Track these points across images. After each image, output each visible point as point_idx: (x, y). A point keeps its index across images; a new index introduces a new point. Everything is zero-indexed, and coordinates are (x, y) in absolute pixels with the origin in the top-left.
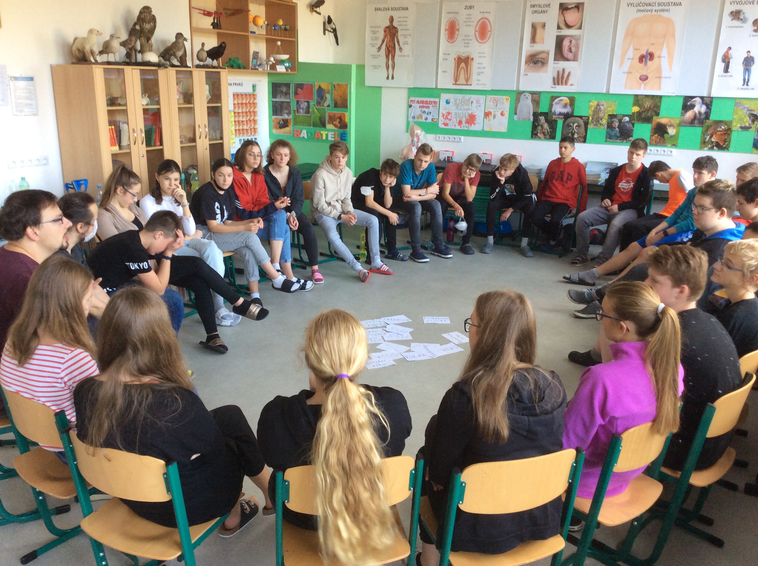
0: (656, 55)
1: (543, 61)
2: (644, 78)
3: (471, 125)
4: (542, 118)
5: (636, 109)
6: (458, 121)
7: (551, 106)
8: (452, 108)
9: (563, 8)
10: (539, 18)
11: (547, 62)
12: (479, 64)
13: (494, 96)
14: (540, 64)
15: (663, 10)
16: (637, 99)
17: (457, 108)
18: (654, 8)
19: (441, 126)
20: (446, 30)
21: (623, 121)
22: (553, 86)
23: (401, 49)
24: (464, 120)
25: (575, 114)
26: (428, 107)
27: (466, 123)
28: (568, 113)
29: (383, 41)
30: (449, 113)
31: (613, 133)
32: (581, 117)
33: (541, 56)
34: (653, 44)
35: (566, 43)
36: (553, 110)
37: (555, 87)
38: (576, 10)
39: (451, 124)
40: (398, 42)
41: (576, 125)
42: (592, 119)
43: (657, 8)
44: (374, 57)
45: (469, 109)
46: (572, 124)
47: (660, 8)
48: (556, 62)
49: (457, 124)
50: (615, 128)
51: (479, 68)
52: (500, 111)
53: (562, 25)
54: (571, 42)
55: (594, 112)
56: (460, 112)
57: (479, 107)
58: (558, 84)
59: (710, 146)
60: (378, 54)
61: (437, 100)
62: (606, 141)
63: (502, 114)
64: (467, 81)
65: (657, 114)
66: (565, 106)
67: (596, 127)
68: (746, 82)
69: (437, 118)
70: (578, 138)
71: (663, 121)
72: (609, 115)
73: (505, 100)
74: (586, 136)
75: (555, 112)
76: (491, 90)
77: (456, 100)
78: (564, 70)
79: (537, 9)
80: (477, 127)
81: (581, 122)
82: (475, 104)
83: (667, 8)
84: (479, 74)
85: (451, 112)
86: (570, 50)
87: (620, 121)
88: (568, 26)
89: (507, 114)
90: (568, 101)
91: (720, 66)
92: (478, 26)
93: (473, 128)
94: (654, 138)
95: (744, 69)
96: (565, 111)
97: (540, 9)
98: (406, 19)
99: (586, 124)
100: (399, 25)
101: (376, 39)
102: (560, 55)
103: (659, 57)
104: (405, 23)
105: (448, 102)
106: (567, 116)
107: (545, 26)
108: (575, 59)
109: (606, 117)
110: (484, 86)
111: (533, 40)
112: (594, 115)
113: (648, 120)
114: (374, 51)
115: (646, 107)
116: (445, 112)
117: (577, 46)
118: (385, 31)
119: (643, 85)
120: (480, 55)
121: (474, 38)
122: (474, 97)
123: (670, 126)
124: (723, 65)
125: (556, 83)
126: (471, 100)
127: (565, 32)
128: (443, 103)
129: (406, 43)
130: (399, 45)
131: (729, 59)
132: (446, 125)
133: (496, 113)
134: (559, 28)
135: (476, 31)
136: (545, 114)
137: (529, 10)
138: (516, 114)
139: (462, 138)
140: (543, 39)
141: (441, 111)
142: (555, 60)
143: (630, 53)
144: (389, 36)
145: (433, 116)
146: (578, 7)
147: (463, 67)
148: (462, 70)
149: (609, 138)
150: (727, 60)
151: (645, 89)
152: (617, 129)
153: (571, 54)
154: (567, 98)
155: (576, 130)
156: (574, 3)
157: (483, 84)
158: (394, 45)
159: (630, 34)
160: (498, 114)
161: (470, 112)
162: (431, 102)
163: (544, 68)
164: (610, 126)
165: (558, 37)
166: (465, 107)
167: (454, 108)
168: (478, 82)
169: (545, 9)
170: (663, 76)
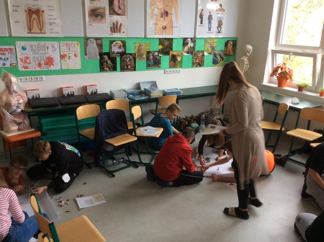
1: (102, 15)
2: (164, 28)
3: (50, 66)
4: (106, 57)
5: (161, 47)
6: (37, 63)
7: (111, 48)
8: (28, 53)
11: (105, 16)
12: (49, 15)
13: (66, 42)
14: (100, 17)
16: (161, 41)
17: (34, 53)
19: (21, 69)
21: (155, 55)
22: (111, 33)
24: (43, 62)
25: (127, 52)
26: (4, 54)
27: (45, 65)
28: (122, 52)
30: (27, 58)
31: (150, 63)
32: (131, 54)
33: (99, 11)
34: (167, 6)
35: (116, 2)
36: (112, 50)
37: (113, 34)
39: (31, 67)
41: (128, 59)
42: (138, 55)
45: (46, 53)
46: (126, 59)
48: (111, 16)
49: (37, 67)
50: (151, 60)
51: (51, 19)
52: (73, 54)
54: (119, 1)
55: (138, 50)
56: (37, 56)
57: (54, 51)
58: (115, 32)
59: (196, 65)
61: (12, 47)
62: (147, 68)
63: (75, 55)
64: (41, 30)
65: (172, 50)
66: (120, 47)
67: (140, 60)
68: (210, 29)
69: (16, 62)
70: (131, 68)
71: (175, 53)
72: (147, 52)
73: (76, 44)
74: (135, 66)
75: (114, 52)
76: (64, 37)
77: (32, 46)
80: (56, 67)
81: (131, 57)
82: (50, 49)
84: (51, 24)
85: (29, 56)
86: (119, 8)
87: (153, 56)
89: (79, 55)
90: (121, 44)
91: (199, 20)
93: (52, 68)
94: (171, 64)
95: (209, 22)
96: (120, 50)
99: (135, 59)
102: (113, 11)
103: (171, 14)
105: (24, 48)
106: (122, 54)
109: (145, 53)
110: (57, 34)
112: (138, 52)
113: (167, 53)
115: (166, 45)
116: (23, 57)
119: (164, 32)
120: (49, 8)
122: (49, 43)
123: (178, 56)
124: (200, 19)
125: (113, 31)
126: (46, 45)
128: (19, 50)
131: (203, 16)
132: (27, 68)
133: (70, 55)
136: (108, 54)
138: (86, 54)
139: (44, 77)
141: (19, 56)
142: (110, 14)
143: (155, 11)
145: (11, 62)
147: (35, 19)
148: (35, 21)
149: (148, 66)
150: (201, 17)
151: (165, 34)
152: (152, 60)
153: (120, 10)
154: (120, 42)
155: (129, 63)
157: (56, 33)
160: (72, 55)
161: (48, 55)
162: (6, 50)
163: (103, 20)
164: (148, 59)
166: (42, 52)
167: (32, 53)
168: (51, 31)
170: (174, 26)
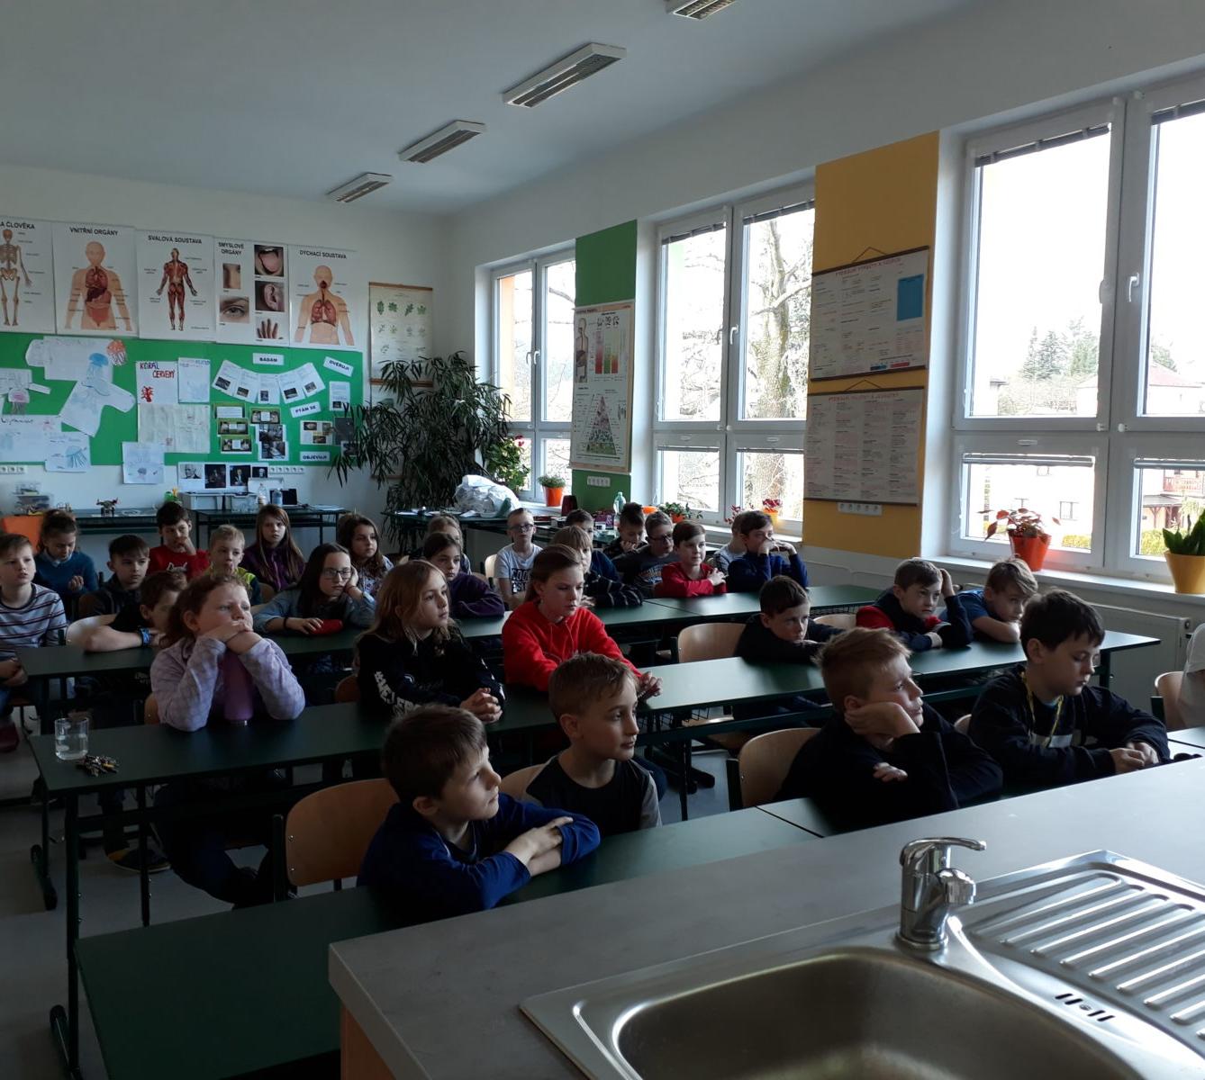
1: (242, 309)
9: (260, 251)
10: (232, 260)
11: (248, 311)
14: (239, 312)
22: (258, 338)
33: (238, 303)
35: (268, 290)
38: (274, 254)
48: (259, 311)
53: (260, 270)
54: (273, 289)
78: (269, 321)
79: (228, 248)
86: (274, 299)
88: (268, 272)
97: (231, 249)
102: (262, 304)
107: (239, 268)
108: (281, 309)
111: (227, 284)
117: (281, 295)
125: (262, 336)
127: (264, 278)
134: (257, 272)
137: (217, 249)
140: (239, 283)
142: (257, 309)
146: (277, 251)
153: (275, 303)
156: (270, 247)
163: (245, 318)
165: (256, 282)
169: (238, 249)
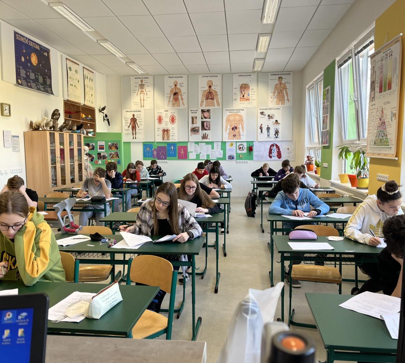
0: (238, 127)
2: (234, 136)
9: (203, 111)
11: (199, 131)
12: (172, 132)
14: (196, 132)
15: (238, 112)
18: (235, 111)
20: (158, 119)
22: (202, 139)
23: (138, 127)
29: (130, 124)
33: (196, 129)
34: (236, 124)
35: (205, 124)
38: (207, 112)
40: (137, 124)
43: (236, 111)
44: (127, 130)
47: (237, 111)
53: (203, 117)
54: (207, 123)
58: (204, 139)
60: (129, 129)
64: (168, 139)
68: (268, 136)
76: (178, 142)
78: (205, 134)
79: (193, 112)
83: (239, 111)
84: (172, 136)
86: (207, 126)
92: (171, 117)
95: (267, 131)
97: (194, 112)
98: (140, 115)
100: (137, 118)
101: (127, 123)
102: (203, 128)
103: (239, 128)
104: (140, 117)
107: (196, 118)
108: (209, 130)
110: (175, 140)
111: (193, 123)
114: (126, 128)
117: (209, 125)
118: (131, 120)
119: (234, 138)
121: (169, 122)
124: (260, 130)
129: (141, 124)
130: (138, 125)
134: (202, 118)
135: (170, 120)
137: (190, 112)
139: (168, 161)
140: (196, 122)
142: (202, 130)
143: (229, 127)
144: (133, 122)
146: (208, 111)
150: (261, 128)
151: (235, 139)
153: (207, 128)
156: (206, 110)
158: (136, 125)
159: (228, 120)
163: (198, 133)
165: (202, 121)
168: (173, 139)
169: (196, 112)
170: (241, 134)
